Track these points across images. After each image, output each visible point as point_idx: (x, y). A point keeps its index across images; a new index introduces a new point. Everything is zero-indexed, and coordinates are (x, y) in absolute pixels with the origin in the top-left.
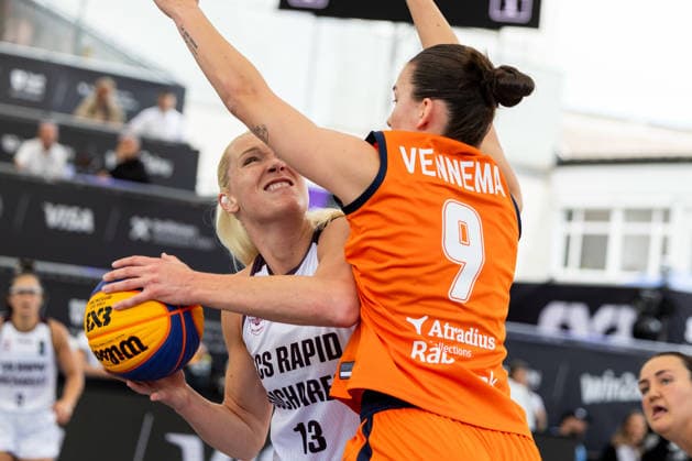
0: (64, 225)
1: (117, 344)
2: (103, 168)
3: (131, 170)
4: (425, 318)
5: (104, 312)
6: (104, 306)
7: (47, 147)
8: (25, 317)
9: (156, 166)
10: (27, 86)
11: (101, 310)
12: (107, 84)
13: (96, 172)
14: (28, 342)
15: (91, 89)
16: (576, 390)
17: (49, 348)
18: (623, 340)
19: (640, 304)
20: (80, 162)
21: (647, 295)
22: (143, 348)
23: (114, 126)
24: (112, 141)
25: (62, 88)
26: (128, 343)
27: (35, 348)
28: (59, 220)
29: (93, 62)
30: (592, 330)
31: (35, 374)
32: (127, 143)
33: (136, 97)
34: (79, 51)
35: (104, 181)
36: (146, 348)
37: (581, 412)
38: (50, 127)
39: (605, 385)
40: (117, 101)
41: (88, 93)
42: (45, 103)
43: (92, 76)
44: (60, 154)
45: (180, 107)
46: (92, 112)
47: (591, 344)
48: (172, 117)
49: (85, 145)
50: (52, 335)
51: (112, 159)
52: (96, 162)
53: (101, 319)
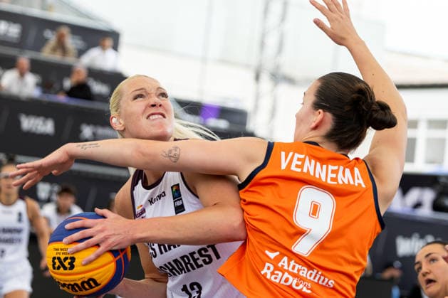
0: (34, 129)
1: (79, 283)
2: (61, 89)
3: (81, 91)
4: (278, 253)
5: (69, 261)
6: (69, 256)
7: (22, 75)
8: (8, 195)
9: (98, 88)
10: (8, 31)
11: (66, 259)
12: (65, 30)
13: (57, 93)
14: (10, 213)
15: (53, 34)
16: (393, 247)
17: (25, 217)
18: (426, 212)
19: (438, 187)
20: (45, 86)
21: (443, 180)
22: (97, 284)
23: (70, 60)
24: (67, 70)
25: (33, 33)
26: (88, 282)
27: (15, 217)
28: (30, 126)
29: (55, 15)
30: (404, 205)
31: (15, 236)
32: (78, 72)
33: (84, 39)
34: (45, 7)
35: (62, 98)
36: (100, 284)
37: (397, 264)
38: (24, 61)
39: (413, 243)
40: (72, 43)
41: (51, 36)
42: (20, 44)
43: (54, 25)
44: (31, 79)
45: (115, 47)
46: (54, 50)
47: (403, 215)
48: (110, 53)
49: (49, 74)
50: (28, 208)
51: (68, 84)
52: (56, 86)
53: (66, 264)
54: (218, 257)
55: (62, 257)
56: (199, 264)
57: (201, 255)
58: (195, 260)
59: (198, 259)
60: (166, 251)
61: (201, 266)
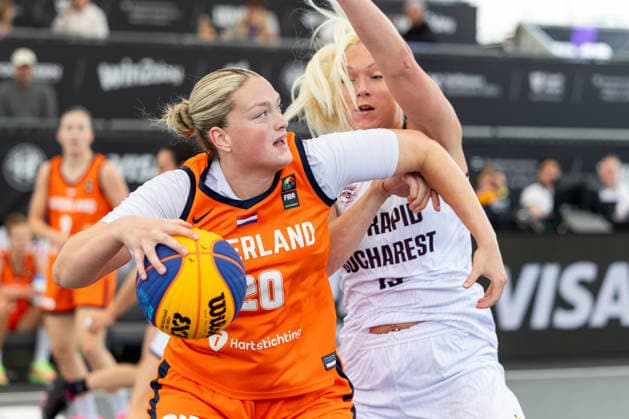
1: (210, 318)
5: (178, 321)
6: (172, 319)
11: (175, 322)
22: (222, 296)
26: (213, 308)
36: (223, 294)
53: (181, 325)
54: (432, 250)
55: (172, 325)
56: (413, 254)
57: (418, 244)
58: (409, 250)
59: (413, 248)
60: (377, 232)
61: (415, 257)
